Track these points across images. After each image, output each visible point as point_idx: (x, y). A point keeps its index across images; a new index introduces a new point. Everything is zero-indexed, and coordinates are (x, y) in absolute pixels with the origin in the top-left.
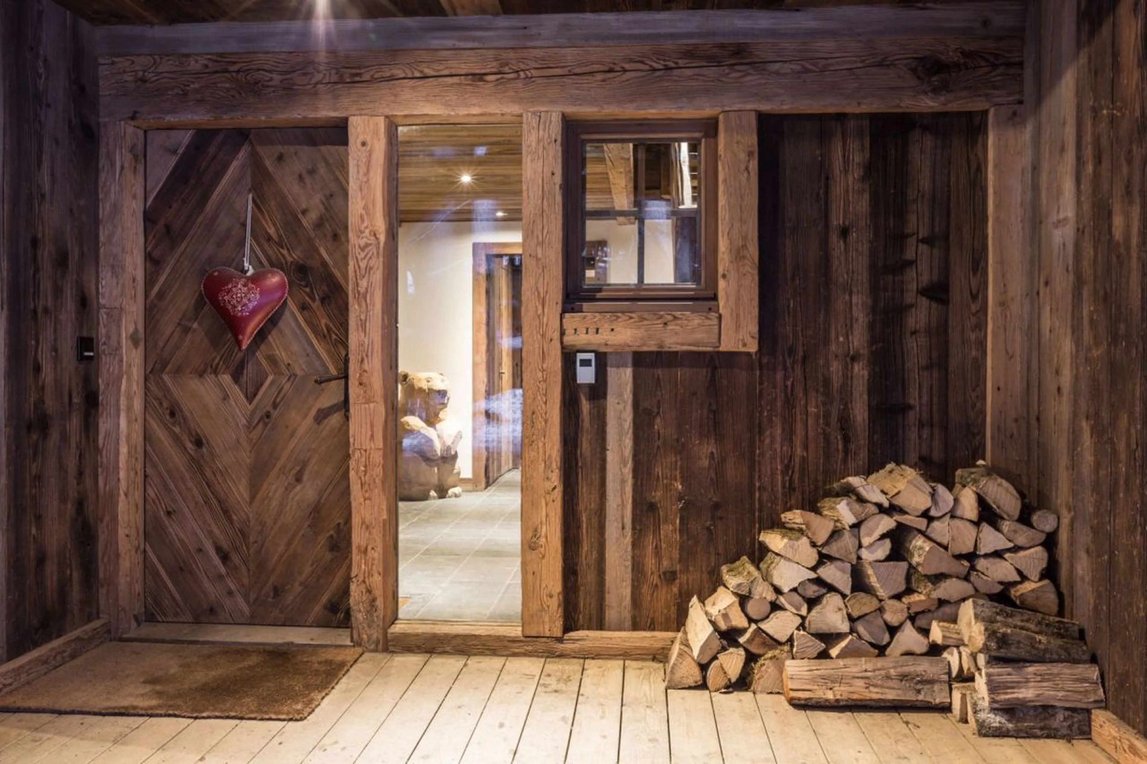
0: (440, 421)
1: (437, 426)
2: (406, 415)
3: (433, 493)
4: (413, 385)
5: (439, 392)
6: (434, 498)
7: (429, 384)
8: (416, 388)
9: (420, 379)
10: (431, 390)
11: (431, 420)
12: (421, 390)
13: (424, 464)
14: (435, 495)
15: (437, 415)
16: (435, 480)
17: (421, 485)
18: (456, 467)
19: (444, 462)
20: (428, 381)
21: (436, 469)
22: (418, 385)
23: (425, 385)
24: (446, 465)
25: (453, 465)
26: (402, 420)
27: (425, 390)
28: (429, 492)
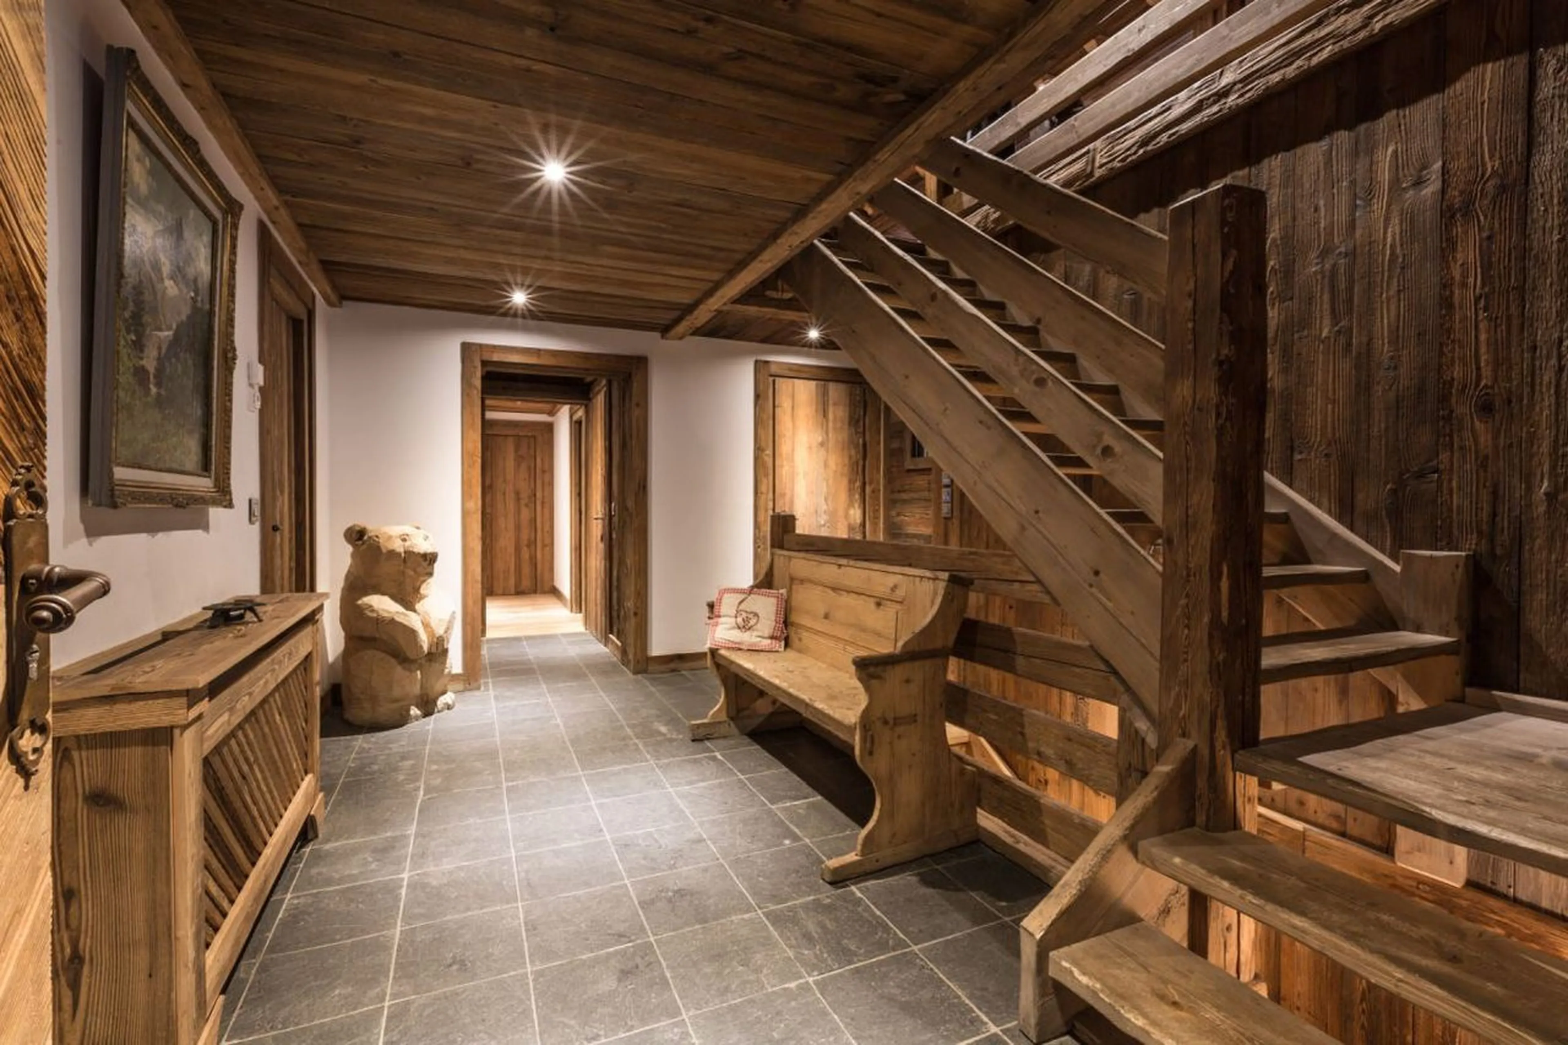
0: (422, 598)
1: (418, 606)
2: (366, 594)
3: (414, 711)
4: (378, 548)
5: (425, 556)
6: (417, 718)
7: (407, 544)
8: (384, 551)
9: (390, 537)
10: (409, 553)
11: (408, 598)
12: (392, 553)
13: (399, 670)
14: (418, 712)
15: (417, 590)
16: (416, 690)
17: (396, 701)
18: (448, 665)
19: (430, 660)
20: (404, 540)
21: (419, 673)
22: (387, 545)
23: (398, 546)
24: (433, 664)
25: (444, 663)
26: (360, 602)
27: (399, 554)
28: (408, 710)
